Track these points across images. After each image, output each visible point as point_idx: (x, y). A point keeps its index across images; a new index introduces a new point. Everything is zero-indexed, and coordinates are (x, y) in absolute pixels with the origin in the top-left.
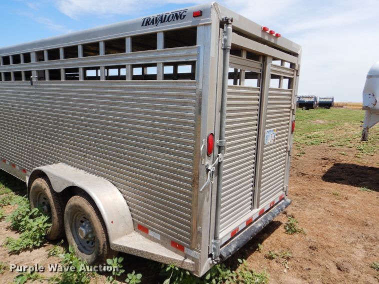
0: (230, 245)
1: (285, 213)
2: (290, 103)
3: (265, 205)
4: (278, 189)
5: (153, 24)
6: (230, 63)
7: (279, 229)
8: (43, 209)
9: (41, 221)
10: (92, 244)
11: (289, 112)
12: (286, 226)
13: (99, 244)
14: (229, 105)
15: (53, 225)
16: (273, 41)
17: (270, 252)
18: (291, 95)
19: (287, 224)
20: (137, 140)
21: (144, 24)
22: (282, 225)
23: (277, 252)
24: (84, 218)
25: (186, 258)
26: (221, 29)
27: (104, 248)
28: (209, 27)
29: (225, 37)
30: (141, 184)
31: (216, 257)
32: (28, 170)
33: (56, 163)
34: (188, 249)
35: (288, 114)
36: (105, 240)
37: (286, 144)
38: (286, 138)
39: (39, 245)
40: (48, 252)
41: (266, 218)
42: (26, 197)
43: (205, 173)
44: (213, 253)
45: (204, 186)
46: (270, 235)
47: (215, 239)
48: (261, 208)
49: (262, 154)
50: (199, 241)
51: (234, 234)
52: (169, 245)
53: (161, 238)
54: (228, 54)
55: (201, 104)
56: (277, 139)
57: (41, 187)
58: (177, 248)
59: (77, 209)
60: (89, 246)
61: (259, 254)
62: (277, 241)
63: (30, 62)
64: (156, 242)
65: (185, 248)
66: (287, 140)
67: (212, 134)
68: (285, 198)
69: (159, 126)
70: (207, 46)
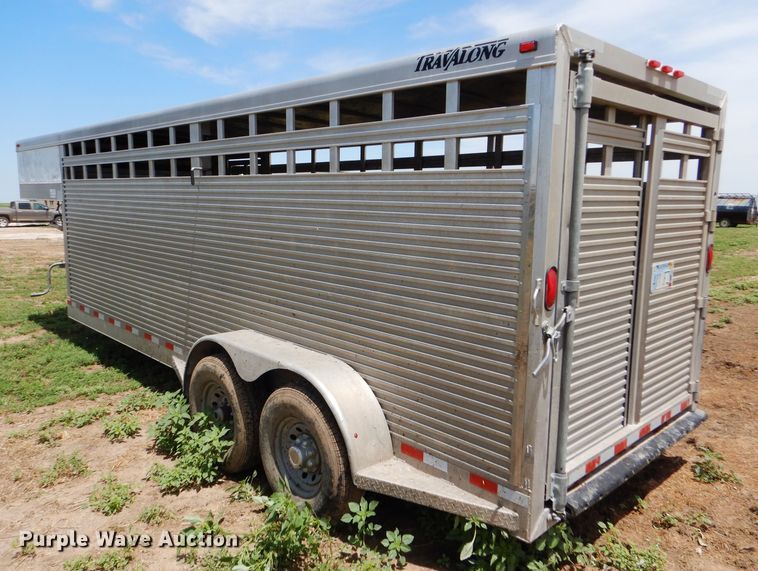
0: (585, 490)
1: (692, 442)
2: (703, 210)
3: (652, 418)
4: (677, 387)
5: (439, 66)
6: (589, 133)
7: (679, 472)
8: (216, 414)
9: (214, 435)
10: (313, 479)
11: (701, 227)
12: (695, 467)
13: (332, 477)
14: (585, 214)
15: (236, 444)
16: (668, 86)
17: (664, 514)
18: (704, 193)
19: (698, 463)
20: (402, 282)
21: (421, 67)
22: (688, 465)
23: (678, 514)
24: (298, 429)
25: (500, 506)
26: (572, 72)
27: (340, 485)
28: (552, 69)
29: (581, 87)
30: (408, 366)
31: (559, 506)
32: (177, 345)
33: (236, 329)
34: (506, 489)
35: (699, 231)
36: (343, 469)
37: (695, 294)
38: (695, 281)
39: (211, 479)
40: (229, 493)
41: (653, 444)
42: (180, 394)
43: (542, 341)
44: (553, 500)
45: (539, 367)
46: (661, 483)
47: (556, 471)
48: (642, 422)
49: (646, 312)
50: (528, 473)
51: (592, 468)
52: (466, 481)
53: (448, 468)
54: (586, 117)
55: (534, 212)
56: (675, 282)
57: (214, 374)
58: (482, 486)
59: (288, 411)
60: (307, 484)
61: (641, 517)
62: (678, 495)
63: (188, 141)
64: (439, 477)
65: (500, 488)
66: (696, 285)
67: (554, 269)
68: (693, 408)
69: (448, 256)
70: (547, 104)
